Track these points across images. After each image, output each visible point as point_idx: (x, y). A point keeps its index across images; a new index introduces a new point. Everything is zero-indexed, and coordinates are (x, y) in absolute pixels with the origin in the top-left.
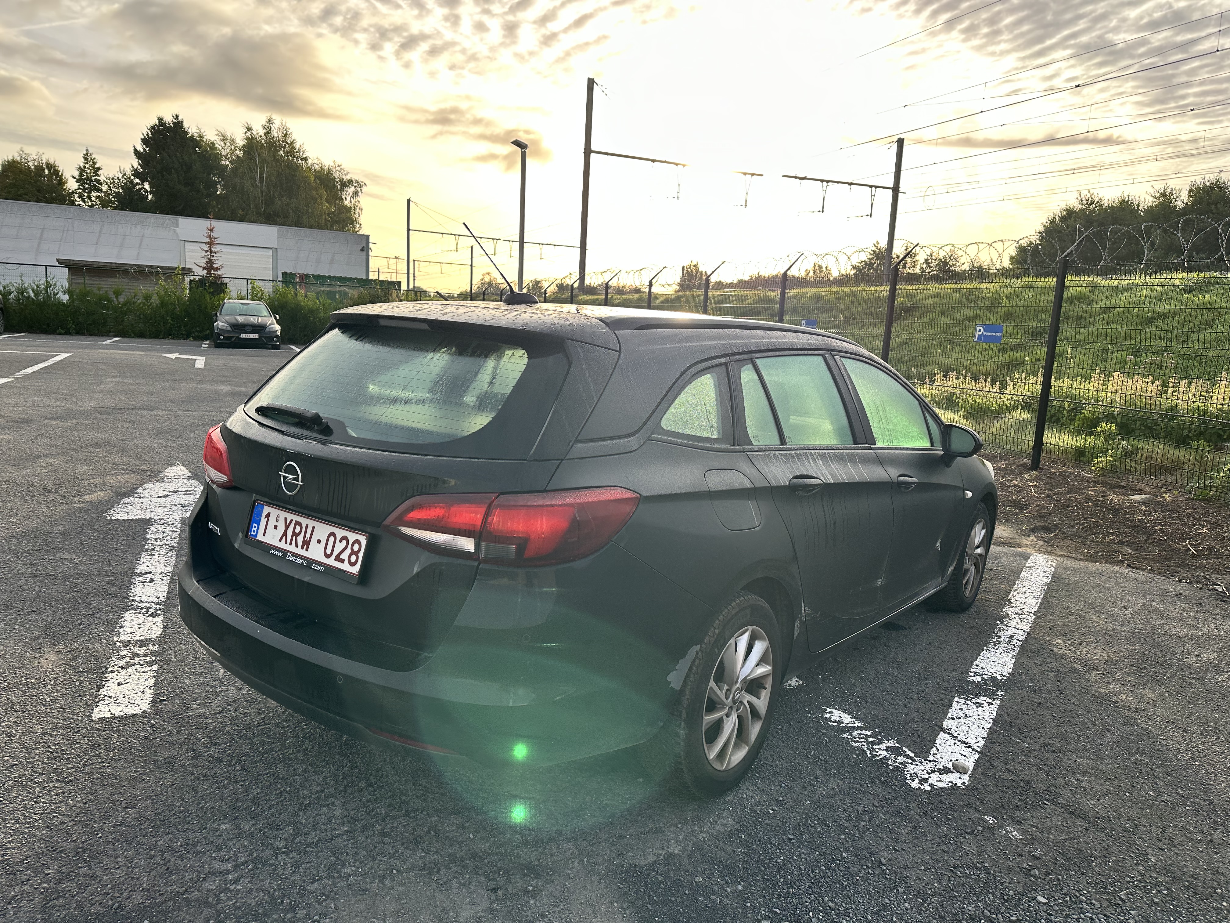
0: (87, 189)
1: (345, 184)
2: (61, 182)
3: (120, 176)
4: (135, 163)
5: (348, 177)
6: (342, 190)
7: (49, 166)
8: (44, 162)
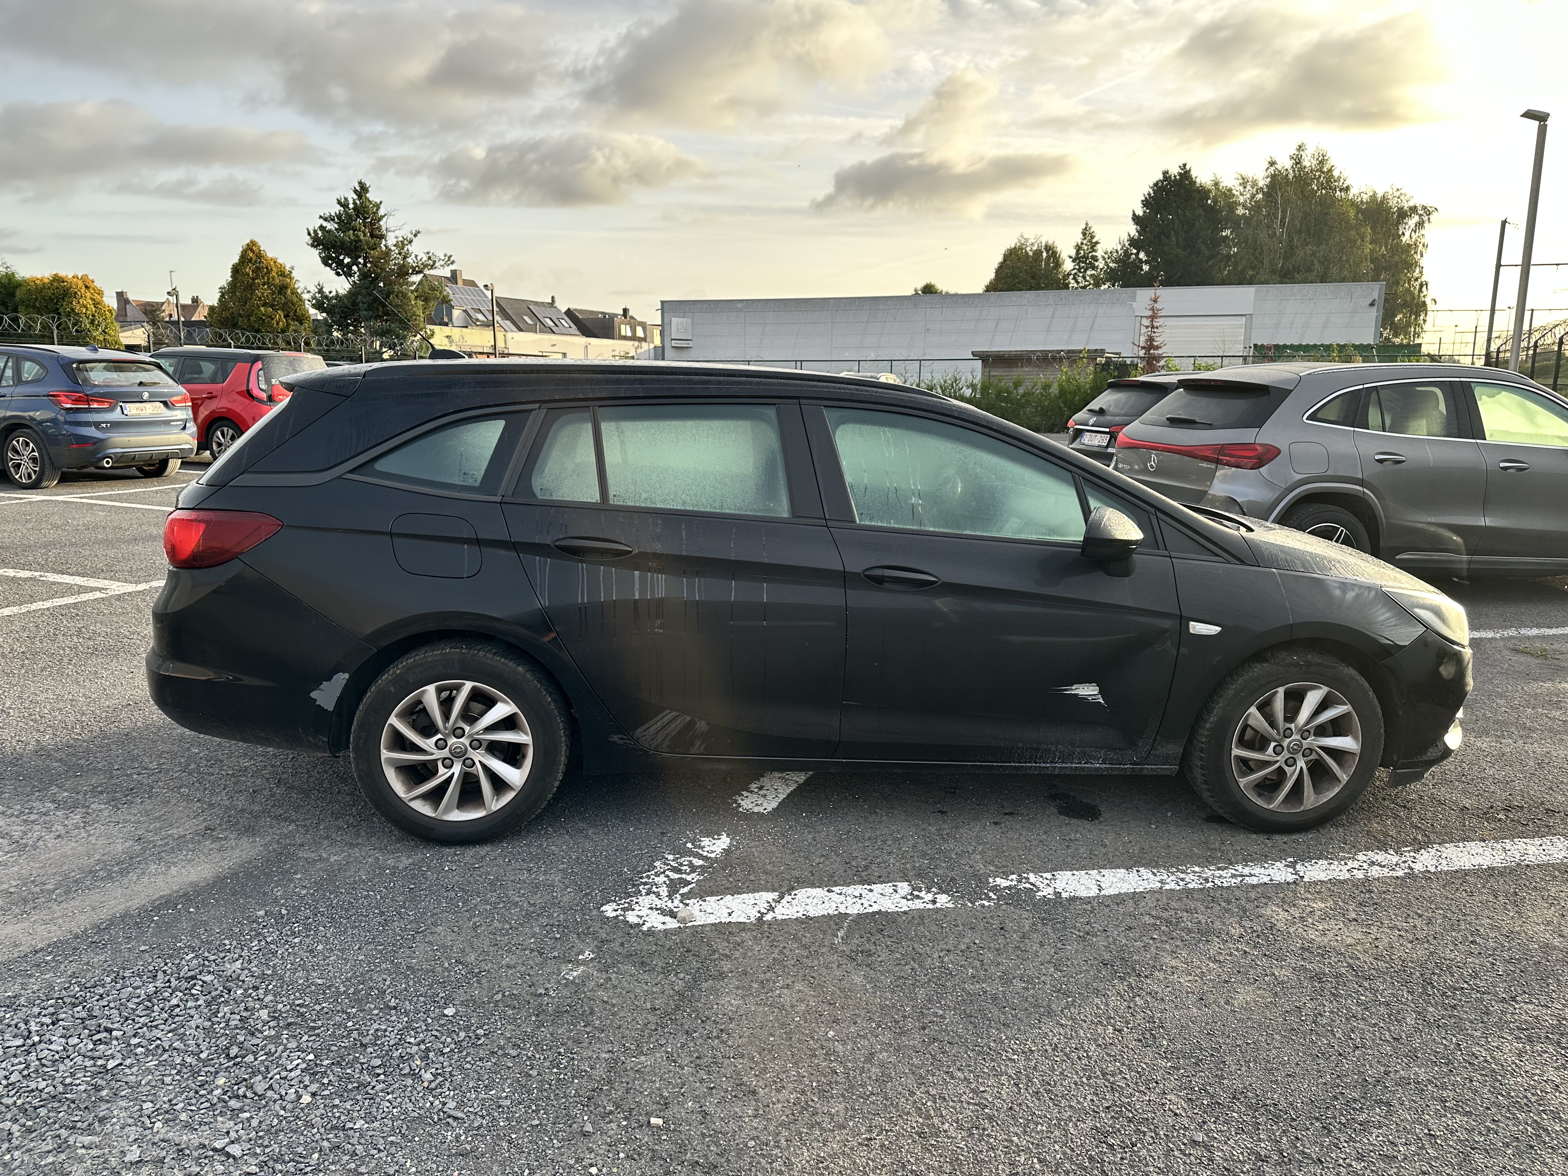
0: (1083, 267)
1: (1403, 215)
2: (1058, 264)
3: (1119, 247)
4: (1133, 230)
5: (1411, 204)
6: (1399, 223)
7: (1048, 248)
8: (1043, 244)
